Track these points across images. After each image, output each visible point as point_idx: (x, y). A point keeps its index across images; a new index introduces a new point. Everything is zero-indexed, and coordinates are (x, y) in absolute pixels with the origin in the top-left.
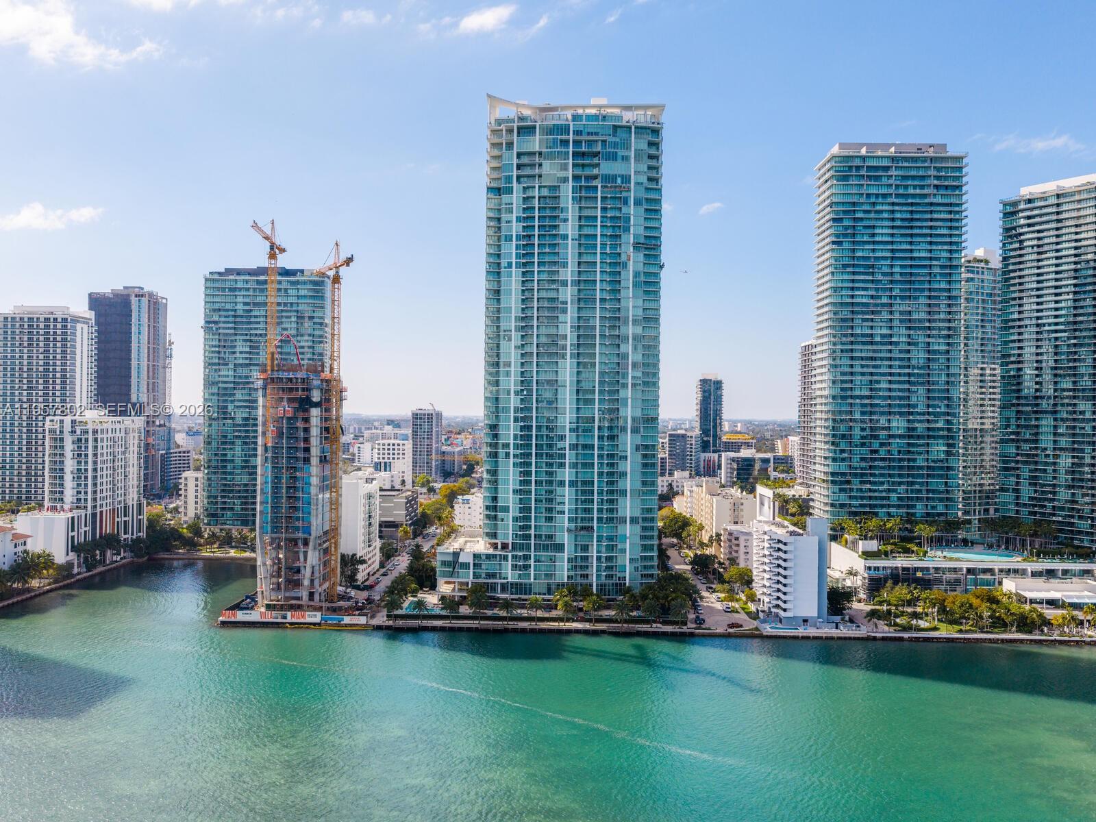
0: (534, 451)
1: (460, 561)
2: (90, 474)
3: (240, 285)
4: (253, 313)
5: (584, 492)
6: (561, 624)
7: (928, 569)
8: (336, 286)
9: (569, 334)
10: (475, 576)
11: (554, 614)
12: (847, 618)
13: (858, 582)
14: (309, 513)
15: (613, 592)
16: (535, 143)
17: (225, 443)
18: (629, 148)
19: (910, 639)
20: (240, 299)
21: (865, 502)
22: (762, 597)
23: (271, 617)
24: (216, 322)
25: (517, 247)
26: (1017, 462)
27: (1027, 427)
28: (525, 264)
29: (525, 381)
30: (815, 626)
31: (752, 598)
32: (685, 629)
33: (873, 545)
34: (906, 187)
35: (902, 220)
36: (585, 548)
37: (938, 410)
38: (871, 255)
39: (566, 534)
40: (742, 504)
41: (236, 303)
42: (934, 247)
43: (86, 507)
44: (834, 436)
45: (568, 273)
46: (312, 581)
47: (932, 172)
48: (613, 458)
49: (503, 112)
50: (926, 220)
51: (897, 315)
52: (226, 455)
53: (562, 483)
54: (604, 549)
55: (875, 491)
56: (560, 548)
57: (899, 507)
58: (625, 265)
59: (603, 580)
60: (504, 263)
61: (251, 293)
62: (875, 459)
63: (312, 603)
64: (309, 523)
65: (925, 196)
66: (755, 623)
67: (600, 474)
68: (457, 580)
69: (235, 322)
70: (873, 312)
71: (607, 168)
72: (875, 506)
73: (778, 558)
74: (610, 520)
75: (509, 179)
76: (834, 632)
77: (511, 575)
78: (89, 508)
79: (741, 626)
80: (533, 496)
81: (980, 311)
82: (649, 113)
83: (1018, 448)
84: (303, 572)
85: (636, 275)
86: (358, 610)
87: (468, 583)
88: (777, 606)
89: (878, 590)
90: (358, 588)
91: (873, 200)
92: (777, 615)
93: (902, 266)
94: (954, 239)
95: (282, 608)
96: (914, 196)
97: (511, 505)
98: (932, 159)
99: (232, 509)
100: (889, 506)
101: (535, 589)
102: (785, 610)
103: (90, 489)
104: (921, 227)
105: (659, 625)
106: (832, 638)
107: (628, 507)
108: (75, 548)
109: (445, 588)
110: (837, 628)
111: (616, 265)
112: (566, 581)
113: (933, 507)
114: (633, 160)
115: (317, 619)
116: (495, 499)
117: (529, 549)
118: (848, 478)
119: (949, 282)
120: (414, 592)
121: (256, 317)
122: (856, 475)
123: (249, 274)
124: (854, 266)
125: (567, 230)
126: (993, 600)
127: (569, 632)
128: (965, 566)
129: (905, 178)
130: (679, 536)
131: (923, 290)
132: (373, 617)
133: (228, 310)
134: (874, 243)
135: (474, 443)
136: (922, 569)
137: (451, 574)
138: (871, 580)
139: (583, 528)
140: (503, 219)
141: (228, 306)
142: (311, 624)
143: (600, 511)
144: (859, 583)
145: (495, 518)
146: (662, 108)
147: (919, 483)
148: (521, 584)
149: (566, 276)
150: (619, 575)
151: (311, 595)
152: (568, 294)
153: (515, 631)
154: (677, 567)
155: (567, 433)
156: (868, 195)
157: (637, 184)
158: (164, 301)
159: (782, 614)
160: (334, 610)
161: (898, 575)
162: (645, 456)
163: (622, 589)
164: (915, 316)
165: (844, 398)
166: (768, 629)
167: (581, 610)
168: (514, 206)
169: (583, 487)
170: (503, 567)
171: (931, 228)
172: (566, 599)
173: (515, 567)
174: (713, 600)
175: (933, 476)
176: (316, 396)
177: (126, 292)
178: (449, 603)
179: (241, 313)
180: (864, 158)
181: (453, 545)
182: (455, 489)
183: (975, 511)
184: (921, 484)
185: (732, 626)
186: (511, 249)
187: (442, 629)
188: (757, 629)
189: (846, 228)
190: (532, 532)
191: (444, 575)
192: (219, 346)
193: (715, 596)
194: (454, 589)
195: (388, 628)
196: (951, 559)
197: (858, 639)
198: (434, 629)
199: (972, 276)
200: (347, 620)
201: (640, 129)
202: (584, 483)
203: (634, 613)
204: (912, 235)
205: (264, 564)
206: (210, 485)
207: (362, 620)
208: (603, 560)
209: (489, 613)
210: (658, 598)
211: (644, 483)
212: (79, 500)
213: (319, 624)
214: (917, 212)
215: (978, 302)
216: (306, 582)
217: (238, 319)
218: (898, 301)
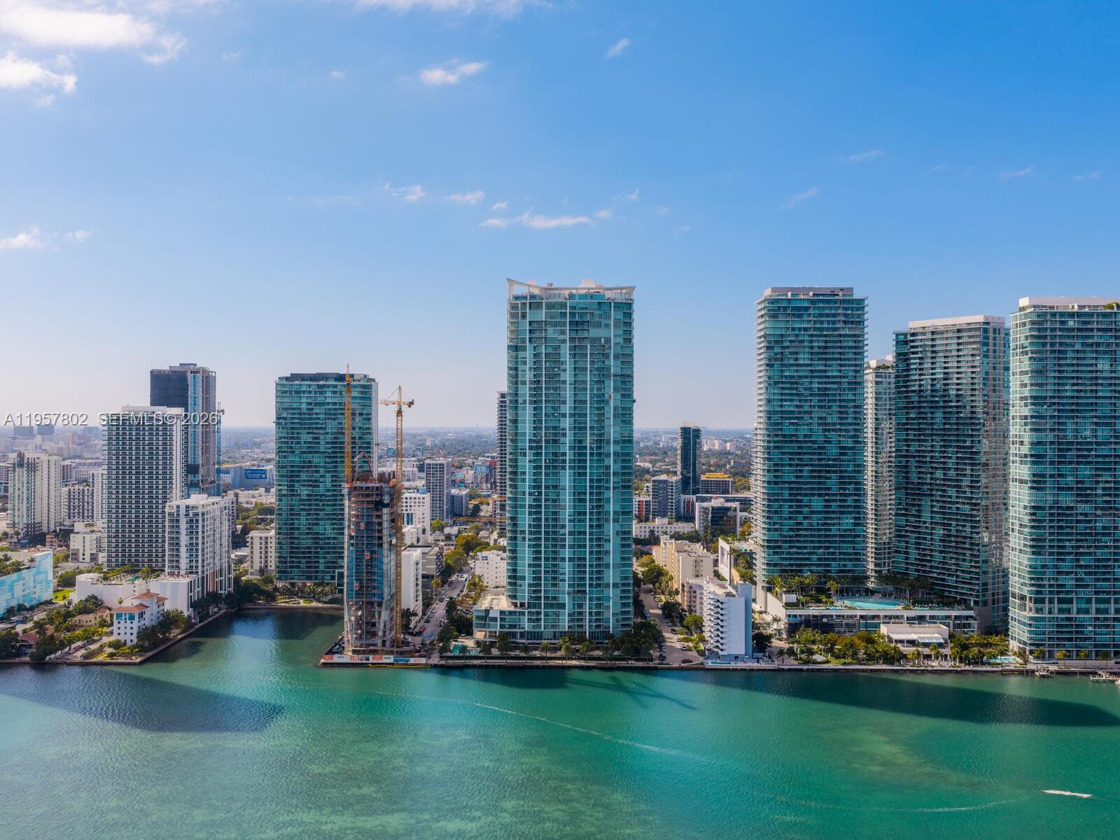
0: (543, 536)
1: (490, 616)
2: (200, 547)
3: (304, 388)
4: (314, 411)
5: (579, 566)
6: (564, 662)
7: (832, 616)
8: (399, 418)
9: (568, 452)
10: (502, 627)
11: (559, 654)
12: (767, 654)
13: (782, 625)
14: (382, 583)
15: (601, 637)
16: (542, 315)
17: (293, 514)
18: (609, 318)
19: (808, 670)
20: (304, 400)
21: (792, 562)
22: (709, 639)
23: (357, 659)
24: (285, 419)
25: (530, 389)
26: (907, 531)
27: (914, 505)
28: (535, 402)
29: (537, 486)
30: (743, 661)
31: (703, 640)
32: (651, 664)
33: (793, 598)
34: (822, 322)
35: (819, 347)
36: (580, 606)
37: (847, 492)
38: (795, 374)
39: (567, 596)
40: (702, 561)
41: (301, 403)
42: (843, 368)
43: (197, 573)
44: (769, 511)
45: (567, 409)
46: (384, 632)
47: (840, 311)
48: (600, 540)
49: (520, 290)
50: (837, 347)
51: (816, 421)
52: (293, 524)
53: (563, 559)
54: (594, 607)
55: (800, 553)
56: (563, 606)
57: (819, 565)
58: (607, 402)
59: (593, 629)
60: (520, 400)
61: (313, 395)
62: (800, 530)
63: (385, 649)
64: (382, 590)
65: (836, 329)
66: (701, 659)
67: (591, 553)
68: (488, 630)
69: (300, 419)
70: (798, 418)
71: (594, 332)
72: (800, 565)
73: (718, 613)
74: (598, 585)
75: (523, 341)
76: (755, 665)
77: (527, 626)
78: (200, 573)
79: (691, 662)
80: (543, 569)
81: (888, 407)
82: (624, 291)
83: (907, 521)
84: (377, 625)
85: (615, 409)
86: (417, 652)
87: (496, 632)
88: (717, 647)
89: (794, 632)
90: (411, 634)
91: (797, 332)
92: (717, 653)
93: (819, 383)
94: (858, 362)
95: (364, 652)
96: (827, 329)
97: (527, 575)
98: (842, 301)
99: (299, 567)
100: (811, 565)
101: (545, 636)
102: (722, 650)
103: (200, 559)
104: (833, 353)
105: (633, 662)
106: (753, 670)
107: (611, 576)
108: (193, 605)
109: (479, 635)
110: (758, 662)
111: (601, 401)
112: (567, 630)
113: (845, 566)
114: (612, 327)
115: (391, 661)
116: (515, 571)
117: (540, 608)
118: (779, 544)
119: (855, 395)
120: (455, 639)
121: (317, 414)
122: (785, 542)
123: (311, 380)
124: (782, 383)
125: (565, 377)
126: (870, 641)
127: (570, 667)
128: (859, 613)
129: (821, 315)
130: (654, 584)
131: (834, 401)
132: (429, 658)
133: (294, 409)
134: (797, 365)
135: (476, 478)
136: (826, 616)
137: (484, 626)
138: (789, 624)
139: (579, 592)
140: (519, 369)
141: (295, 406)
142: (386, 664)
143: (591, 579)
144: (783, 627)
145: (515, 584)
146: (633, 288)
147: (833, 547)
148: (534, 632)
149: (566, 410)
150: (605, 625)
151: (384, 642)
152: (567, 423)
153: (532, 667)
154: (651, 611)
155: (567, 523)
156: (793, 329)
157: (615, 344)
158: (214, 374)
159: (720, 653)
160: (401, 653)
161: (809, 621)
162: (623, 539)
163: (607, 635)
164: (829, 421)
165: (776, 483)
166: (709, 664)
167: (578, 651)
168: (528, 360)
169: (579, 562)
170: (522, 621)
171: (840, 353)
172: (567, 644)
173: (530, 620)
174: (675, 641)
175: (844, 542)
176: (386, 499)
177: (182, 369)
178: (484, 647)
179: (305, 411)
180: (789, 301)
181: (484, 604)
182: (469, 539)
183: (884, 563)
184: (835, 548)
185: (684, 662)
186: (525, 390)
187: (480, 667)
188: (702, 664)
189: (777, 354)
190: (543, 595)
191: (478, 626)
192: (287, 438)
193: (676, 637)
194: (485, 636)
195: (442, 666)
196: (850, 608)
197: (772, 670)
198: (475, 666)
199: (880, 380)
200: (412, 661)
201: (618, 306)
202: (579, 559)
203: (616, 653)
204: (826, 359)
205: (350, 620)
206: (281, 548)
207: (423, 661)
208: (594, 614)
209: (513, 654)
210: (632, 642)
211: (623, 559)
212: (192, 567)
213: (393, 664)
214: (830, 342)
215: (885, 400)
216: (380, 633)
217: (303, 416)
218: (816, 409)
